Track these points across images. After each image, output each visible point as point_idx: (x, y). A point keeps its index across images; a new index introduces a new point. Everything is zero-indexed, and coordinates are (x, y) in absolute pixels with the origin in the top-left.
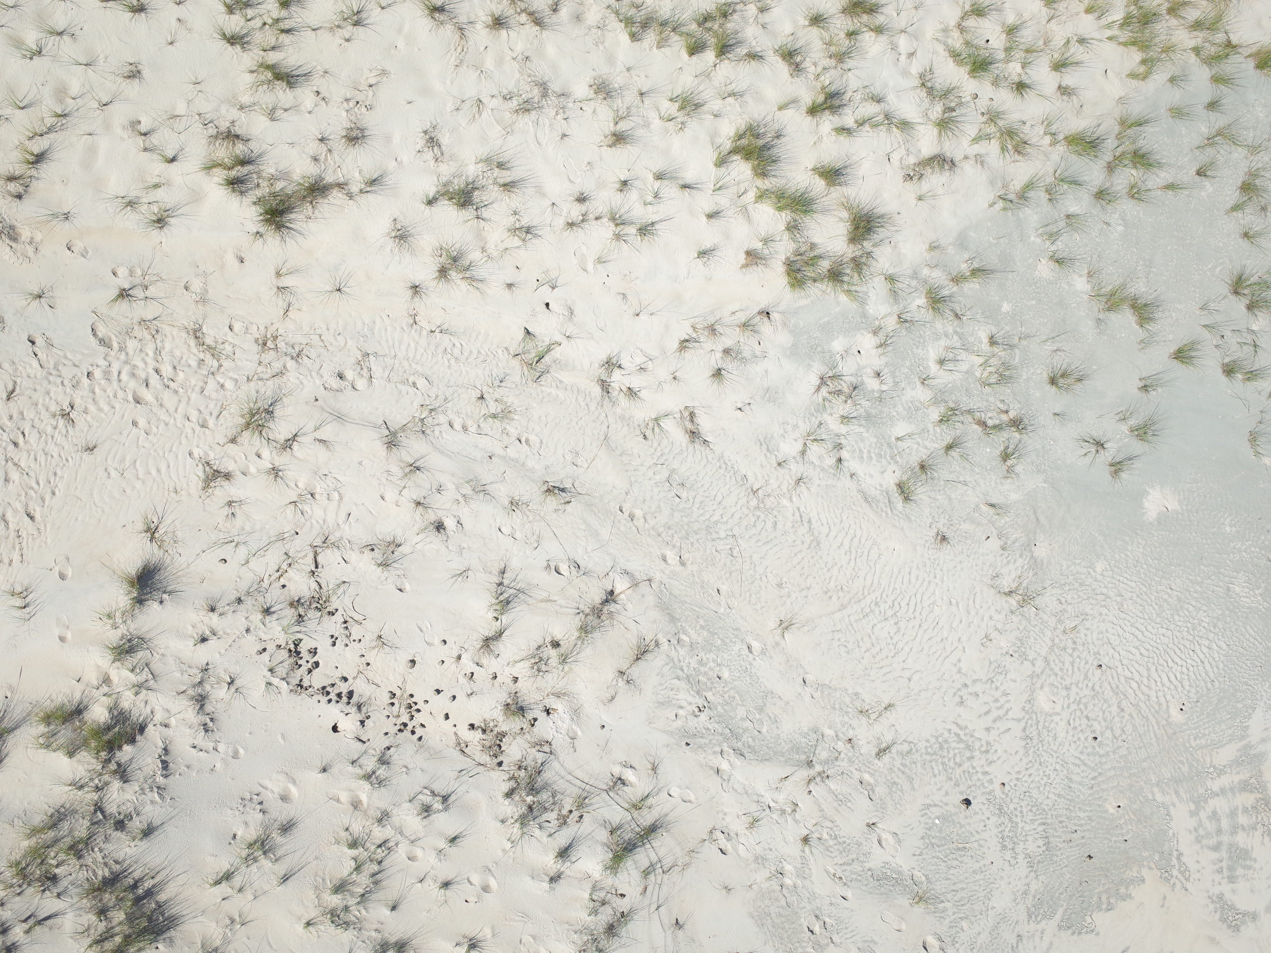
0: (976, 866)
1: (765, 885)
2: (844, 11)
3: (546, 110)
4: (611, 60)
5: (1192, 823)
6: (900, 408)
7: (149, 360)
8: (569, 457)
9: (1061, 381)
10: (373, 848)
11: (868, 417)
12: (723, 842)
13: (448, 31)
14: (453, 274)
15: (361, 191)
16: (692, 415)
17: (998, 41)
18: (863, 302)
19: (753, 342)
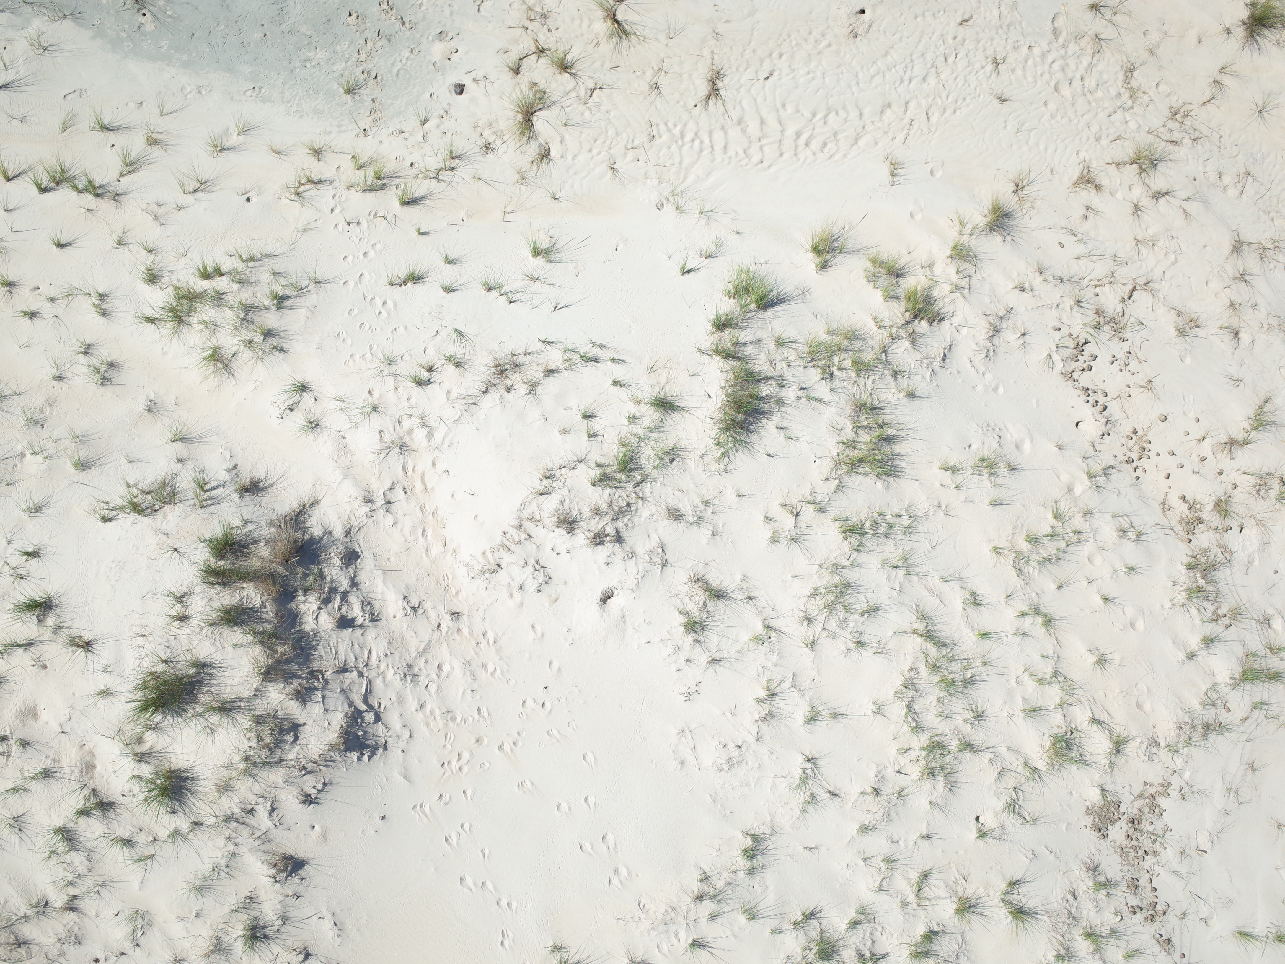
7: (1081, 68)
10: (1069, 530)
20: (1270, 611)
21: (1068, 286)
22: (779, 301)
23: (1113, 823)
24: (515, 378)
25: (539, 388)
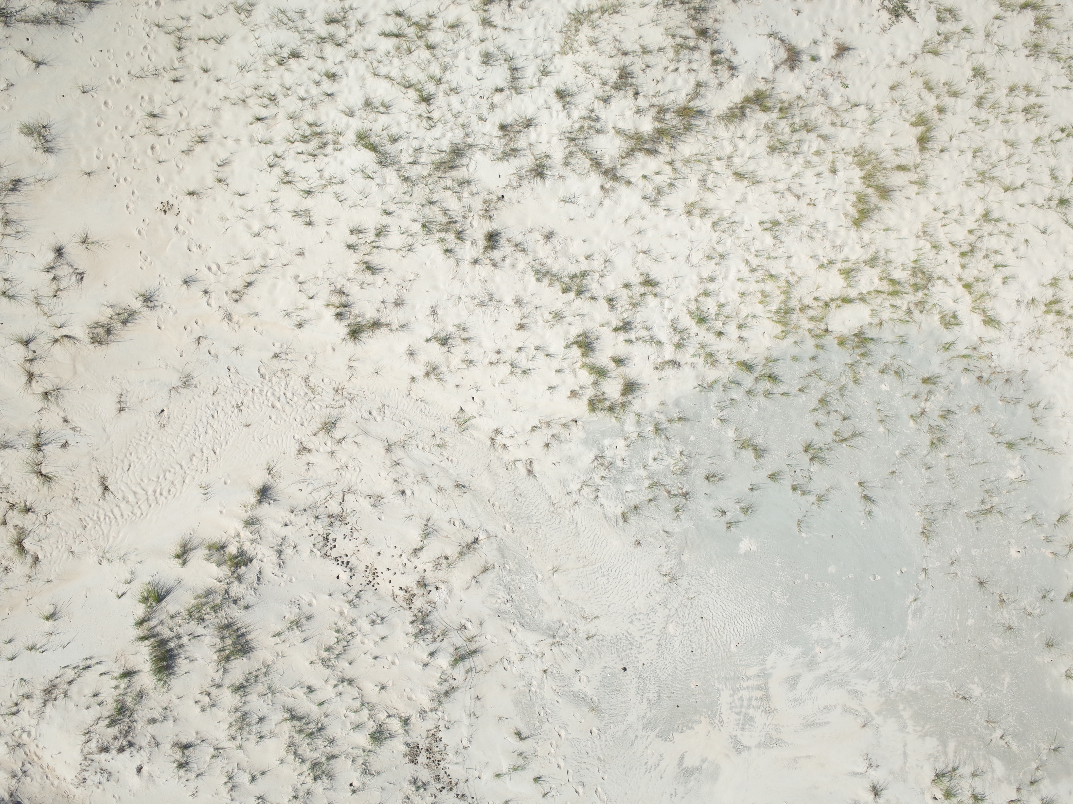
0: (623, 700)
1: (522, 689)
2: (641, 283)
3: (490, 307)
4: (525, 289)
5: (730, 700)
6: (631, 478)
7: (282, 389)
8: (469, 472)
9: (711, 479)
10: (346, 634)
11: (615, 479)
12: (506, 665)
13: (452, 261)
14: (432, 376)
15: (397, 330)
16: (531, 463)
17: (713, 310)
18: (623, 424)
19: (567, 433)
20: (464, 622)
21: (309, 511)
22: (168, 592)
23: (418, 755)
24: (56, 692)
25: (69, 692)
